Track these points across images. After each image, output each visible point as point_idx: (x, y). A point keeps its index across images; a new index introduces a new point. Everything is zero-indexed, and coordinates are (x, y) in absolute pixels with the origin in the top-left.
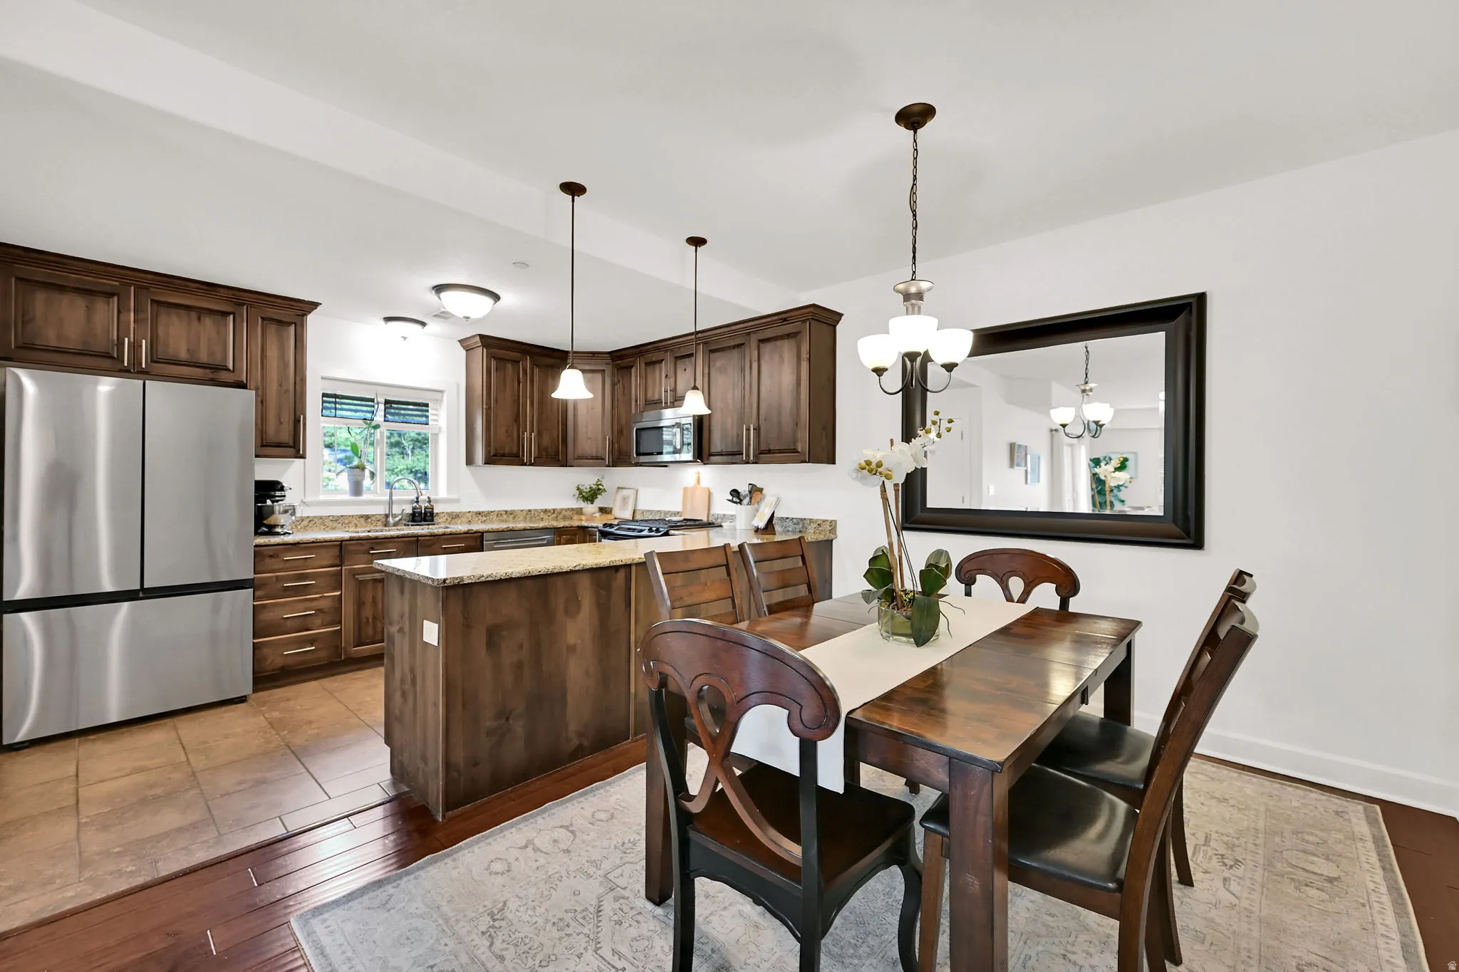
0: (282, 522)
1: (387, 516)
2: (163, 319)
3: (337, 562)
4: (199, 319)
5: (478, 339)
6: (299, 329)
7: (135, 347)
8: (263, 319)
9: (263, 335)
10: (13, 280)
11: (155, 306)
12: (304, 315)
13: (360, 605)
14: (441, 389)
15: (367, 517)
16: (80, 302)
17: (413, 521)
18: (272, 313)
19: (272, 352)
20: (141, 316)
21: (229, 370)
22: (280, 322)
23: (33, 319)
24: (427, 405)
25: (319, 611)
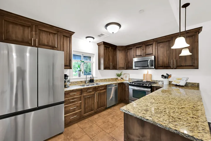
0: (67, 84)
1: (85, 81)
2: (41, 34)
3: (81, 94)
4: (49, 35)
5: (103, 42)
6: (70, 38)
7: (35, 41)
8: (63, 35)
9: (63, 40)
10: (3, 20)
11: (39, 31)
12: (71, 35)
13: (85, 104)
14: (94, 53)
15: (82, 82)
16: (21, 28)
17: (90, 82)
18: (65, 34)
19: (65, 44)
20: (36, 33)
21: (56, 48)
22: (67, 37)
23: (9, 32)
24: (91, 57)
25: (77, 106)
